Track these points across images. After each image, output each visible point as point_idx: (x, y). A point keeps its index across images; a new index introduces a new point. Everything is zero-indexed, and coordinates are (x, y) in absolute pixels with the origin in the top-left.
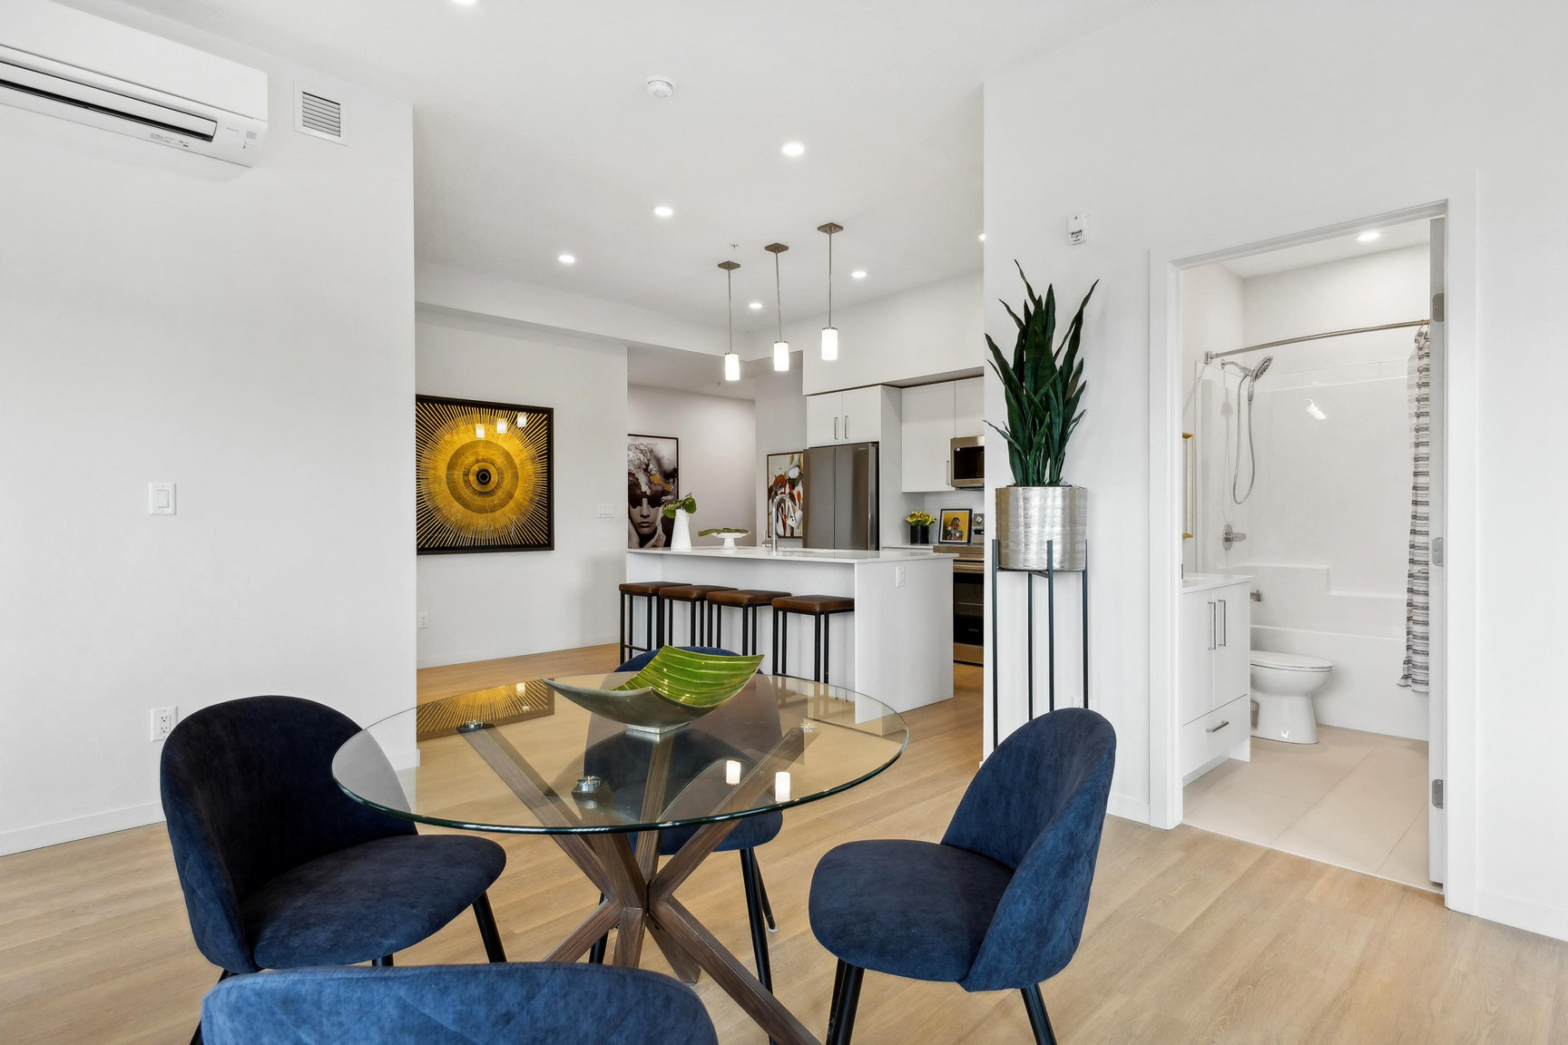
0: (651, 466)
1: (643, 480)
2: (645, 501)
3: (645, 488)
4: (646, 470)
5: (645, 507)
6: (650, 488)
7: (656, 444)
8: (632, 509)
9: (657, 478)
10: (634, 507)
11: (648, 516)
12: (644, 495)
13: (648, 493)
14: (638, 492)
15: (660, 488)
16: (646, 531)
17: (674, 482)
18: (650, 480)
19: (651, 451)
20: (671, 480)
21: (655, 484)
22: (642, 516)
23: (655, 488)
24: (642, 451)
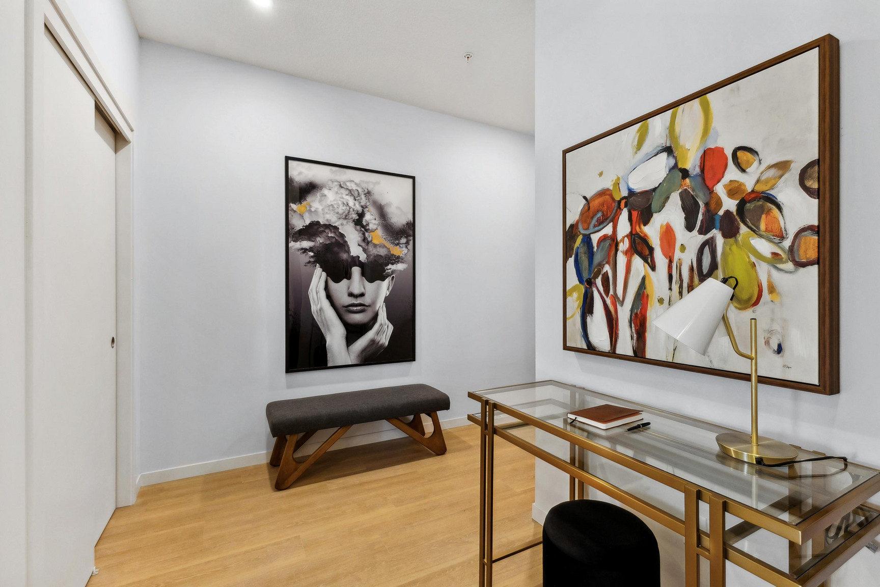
0: (368, 217)
1: (352, 237)
2: (356, 271)
3: (356, 250)
4: (359, 222)
5: (357, 282)
6: (365, 250)
7: (378, 183)
8: (331, 283)
9: (378, 236)
10: (337, 280)
11: (362, 295)
12: (355, 261)
13: (363, 258)
14: (344, 256)
15: (382, 252)
16: (357, 318)
17: (407, 243)
18: (364, 239)
19: (368, 194)
20: (403, 240)
21: (375, 246)
22: (351, 295)
23: (373, 251)
24: (351, 192)
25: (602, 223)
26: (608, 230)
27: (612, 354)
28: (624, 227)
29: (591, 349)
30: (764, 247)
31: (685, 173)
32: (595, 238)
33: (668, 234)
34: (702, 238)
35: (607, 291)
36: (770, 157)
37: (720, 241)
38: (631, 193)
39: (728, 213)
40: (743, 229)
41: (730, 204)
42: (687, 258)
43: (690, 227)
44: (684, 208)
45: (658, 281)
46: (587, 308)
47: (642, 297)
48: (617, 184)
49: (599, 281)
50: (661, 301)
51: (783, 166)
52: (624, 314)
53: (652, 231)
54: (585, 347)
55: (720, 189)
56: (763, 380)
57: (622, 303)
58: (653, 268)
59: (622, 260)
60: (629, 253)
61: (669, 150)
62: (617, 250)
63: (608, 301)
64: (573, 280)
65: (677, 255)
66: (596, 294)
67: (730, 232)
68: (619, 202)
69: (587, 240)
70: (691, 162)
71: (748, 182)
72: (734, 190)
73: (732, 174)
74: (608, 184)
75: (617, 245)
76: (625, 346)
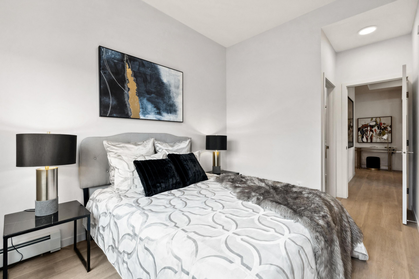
25: (366, 128)
26: (366, 129)
27: (367, 142)
28: (369, 128)
29: (363, 142)
30: (386, 132)
31: (378, 124)
32: (364, 129)
33: (375, 130)
34: (380, 130)
35: (366, 135)
36: (387, 124)
37: (382, 131)
38: (370, 125)
39: (382, 128)
40: (384, 130)
41: (383, 128)
42: (378, 132)
43: (378, 129)
44: (377, 127)
45: (374, 134)
46: (363, 137)
47: (372, 136)
48: (368, 124)
49: (365, 134)
50: (374, 136)
51: (388, 125)
52: (369, 138)
53: (373, 129)
54: (362, 142)
55: (382, 126)
56: (389, 143)
57: (369, 137)
58: (373, 133)
59: (369, 132)
60: (370, 131)
61: (376, 122)
62: (368, 131)
63: (366, 137)
64: (359, 134)
65: (377, 132)
66: (364, 136)
67: (383, 130)
68: (368, 126)
69: (363, 130)
70: (378, 123)
71: (385, 126)
72: (383, 127)
73: (383, 125)
74: (366, 123)
75: (368, 130)
76: (369, 141)
